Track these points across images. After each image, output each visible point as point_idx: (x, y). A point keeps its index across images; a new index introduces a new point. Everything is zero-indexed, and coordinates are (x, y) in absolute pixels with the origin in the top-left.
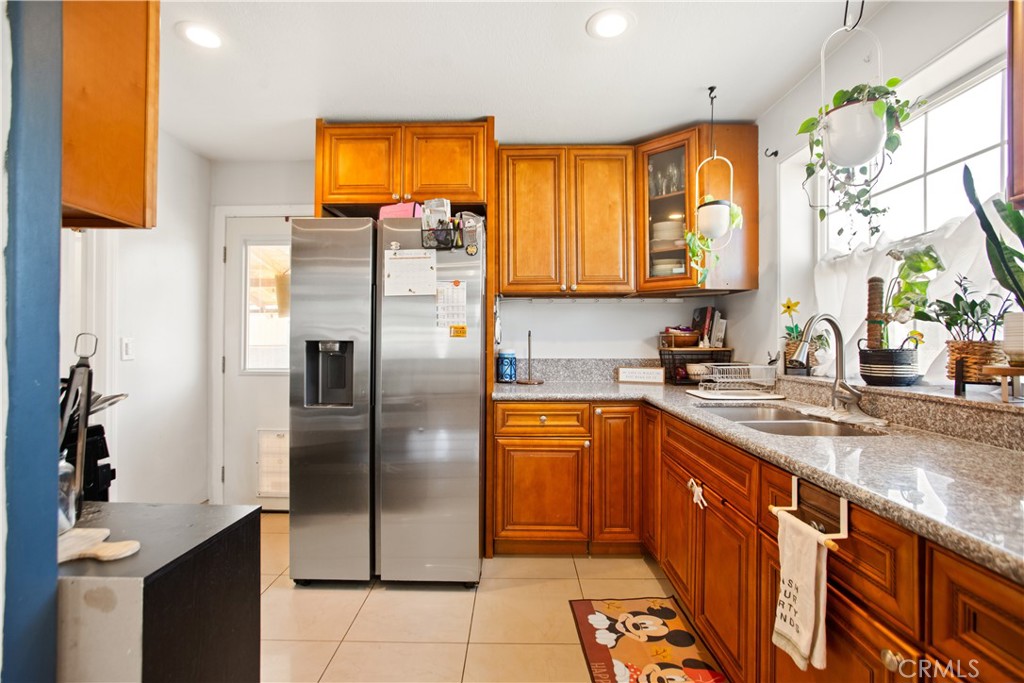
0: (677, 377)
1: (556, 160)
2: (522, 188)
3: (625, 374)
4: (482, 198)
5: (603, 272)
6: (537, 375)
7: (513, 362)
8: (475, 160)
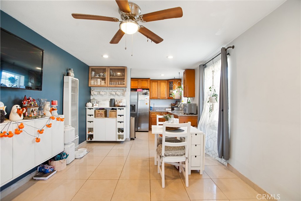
0: (173, 109)
1: (157, 82)
2: (153, 85)
3: (166, 109)
4: (149, 88)
5: (163, 96)
6: (155, 109)
7: (152, 108)
8: (148, 83)
